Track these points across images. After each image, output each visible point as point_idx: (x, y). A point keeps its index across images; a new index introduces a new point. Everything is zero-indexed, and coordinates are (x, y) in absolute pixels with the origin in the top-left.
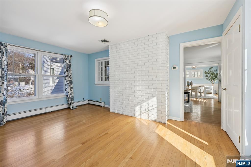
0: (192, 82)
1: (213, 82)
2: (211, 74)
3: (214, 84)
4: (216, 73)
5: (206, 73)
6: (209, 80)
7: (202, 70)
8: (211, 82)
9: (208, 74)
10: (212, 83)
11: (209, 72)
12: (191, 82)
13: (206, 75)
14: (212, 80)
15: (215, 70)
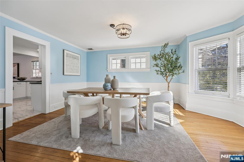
0: (116, 78)
1: (169, 78)
2: (166, 58)
3: (170, 84)
4: (175, 57)
5: (155, 58)
6: (162, 74)
7: (149, 52)
8: (165, 78)
9: (159, 62)
10: (166, 80)
11: (162, 56)
12: (114, 77)
13: (155, 63)
14: (168, 74)
15: (174, 50)
